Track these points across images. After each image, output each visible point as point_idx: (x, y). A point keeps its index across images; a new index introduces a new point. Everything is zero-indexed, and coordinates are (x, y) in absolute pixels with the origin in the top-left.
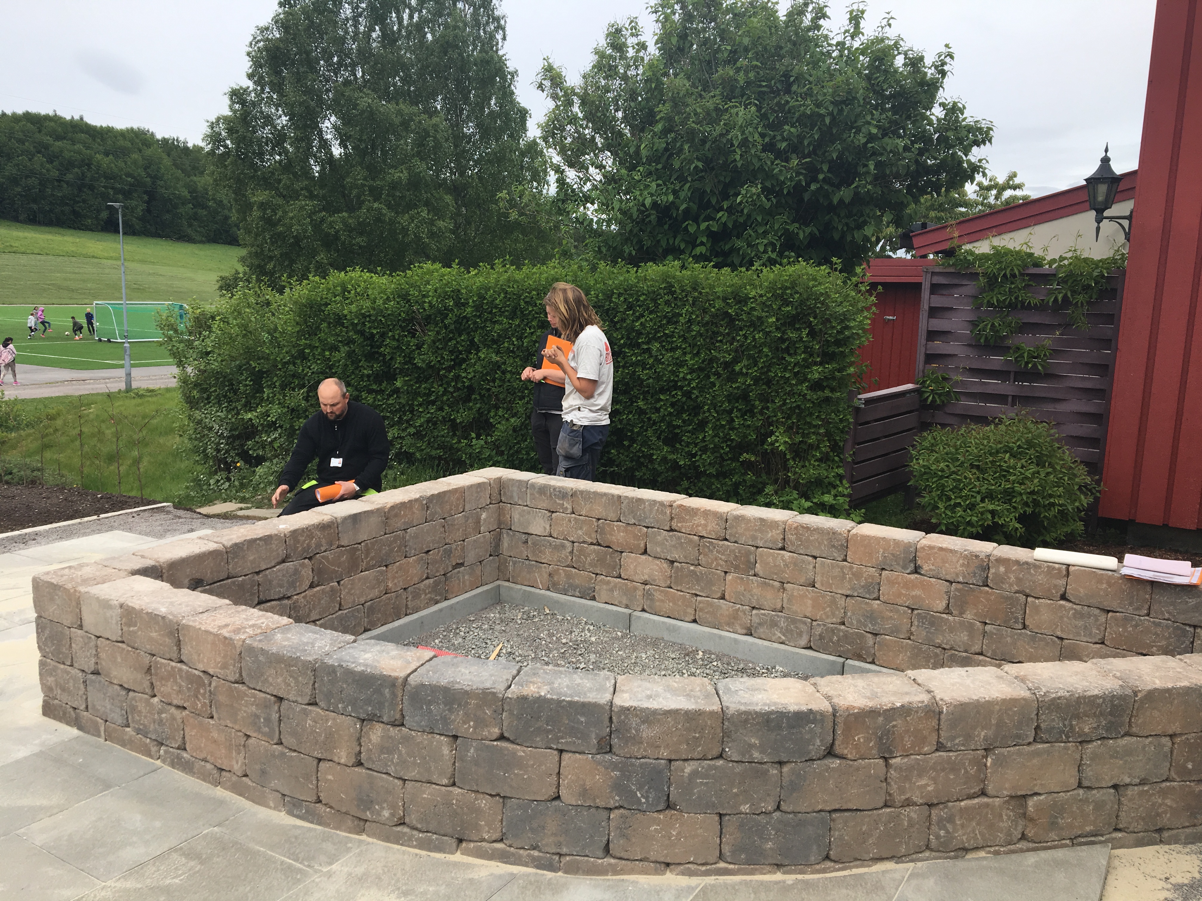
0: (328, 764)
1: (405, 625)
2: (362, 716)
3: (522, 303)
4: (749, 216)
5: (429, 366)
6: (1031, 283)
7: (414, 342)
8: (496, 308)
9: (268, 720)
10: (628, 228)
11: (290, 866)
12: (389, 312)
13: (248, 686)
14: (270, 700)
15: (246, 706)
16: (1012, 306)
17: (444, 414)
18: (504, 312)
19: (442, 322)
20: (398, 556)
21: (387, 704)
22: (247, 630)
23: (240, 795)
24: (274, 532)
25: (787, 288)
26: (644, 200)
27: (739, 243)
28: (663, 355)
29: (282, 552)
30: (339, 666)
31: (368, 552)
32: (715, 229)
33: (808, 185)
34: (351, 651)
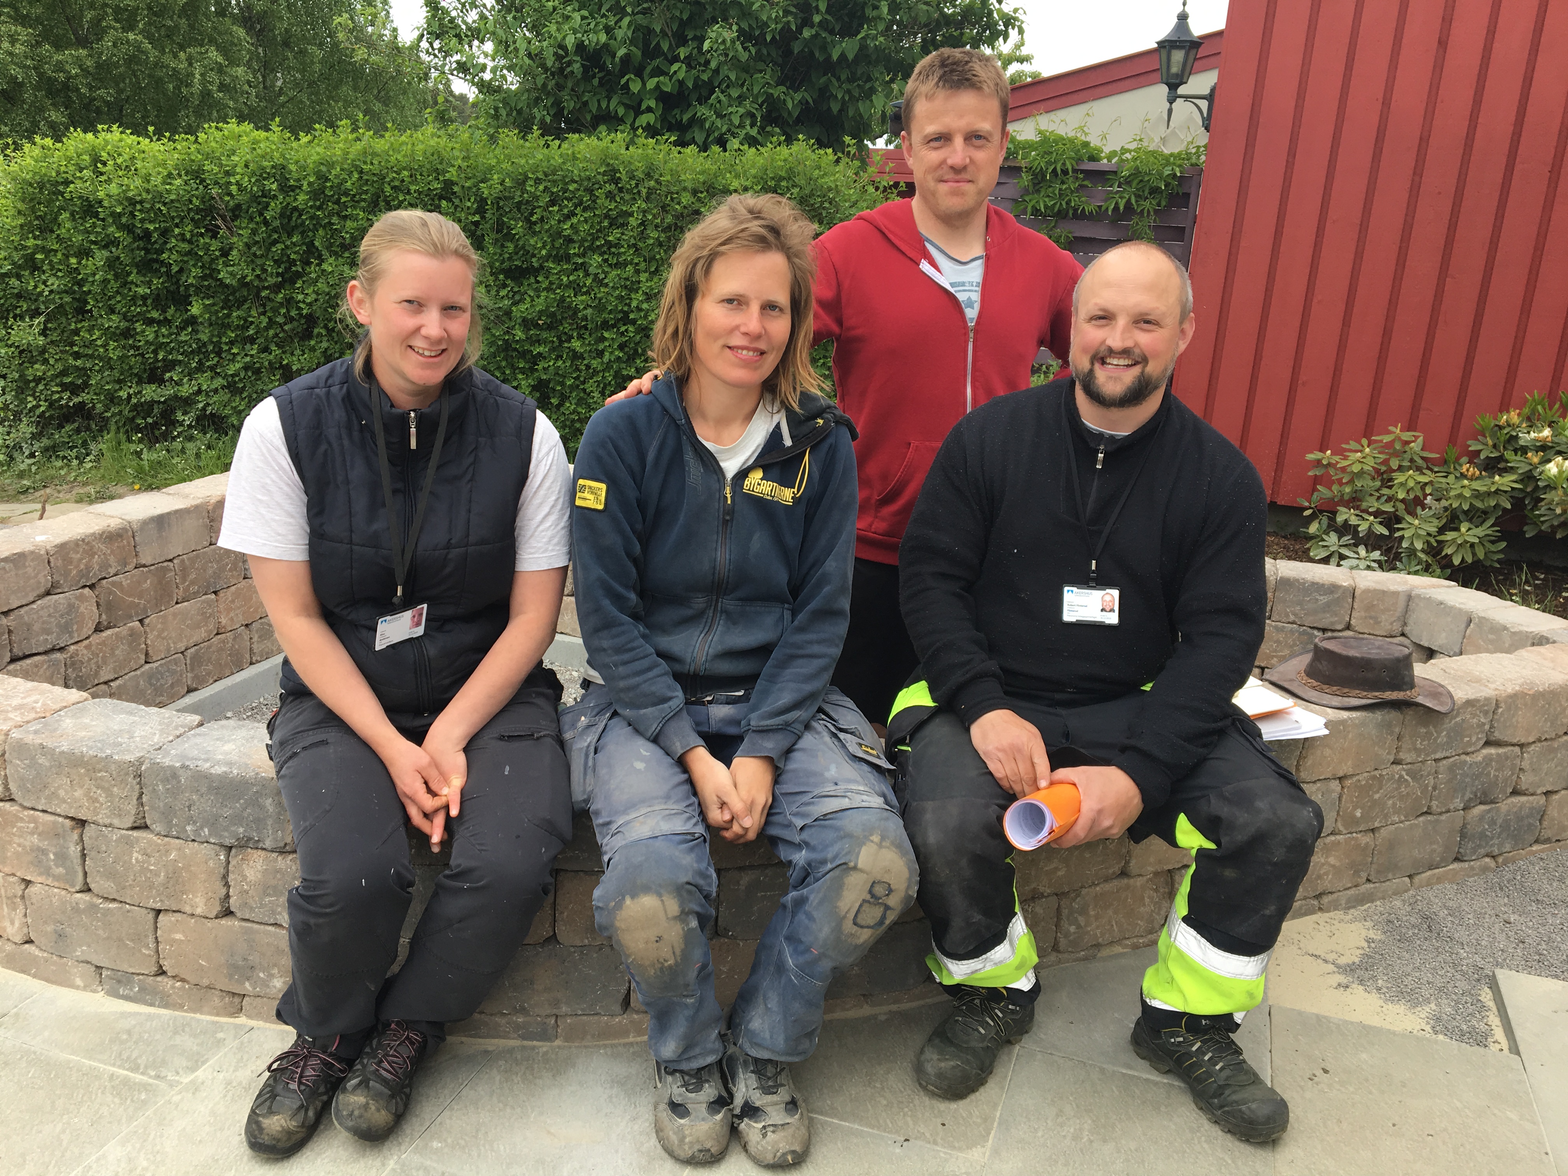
0: (174, 917)
1: (251, 678)
2: (228, 842)
3: (387, 189)
4: (717, 71)
5: (243, 283)
6: (1086, 183)
7: (215, 245)
8: (346, 194)
9: (62, 857)
10: (540, 81)
11: (126, 1082)
12: (173, 197)
13: (21, 805)
14: (63, 825)
15: (20, 836)
16: (1061, 215)
17: (271, 357)
18: (357, 202)
19: (261, 214)
20: (232, 576)
21: (270, 822)
22: (11, 715)
23: (23, 971)
24: (27, 547)
25: (782, 179)
26: (564, 38)
27: (703, 111)
28: (606, 273)
29: (45, 581)
30: (183, 767)
31: (184, 571)
32: (668, 89)
33: (800, 30)
34: (199, 740)
